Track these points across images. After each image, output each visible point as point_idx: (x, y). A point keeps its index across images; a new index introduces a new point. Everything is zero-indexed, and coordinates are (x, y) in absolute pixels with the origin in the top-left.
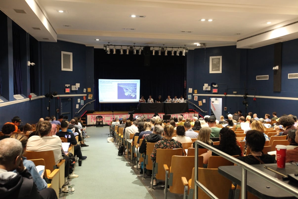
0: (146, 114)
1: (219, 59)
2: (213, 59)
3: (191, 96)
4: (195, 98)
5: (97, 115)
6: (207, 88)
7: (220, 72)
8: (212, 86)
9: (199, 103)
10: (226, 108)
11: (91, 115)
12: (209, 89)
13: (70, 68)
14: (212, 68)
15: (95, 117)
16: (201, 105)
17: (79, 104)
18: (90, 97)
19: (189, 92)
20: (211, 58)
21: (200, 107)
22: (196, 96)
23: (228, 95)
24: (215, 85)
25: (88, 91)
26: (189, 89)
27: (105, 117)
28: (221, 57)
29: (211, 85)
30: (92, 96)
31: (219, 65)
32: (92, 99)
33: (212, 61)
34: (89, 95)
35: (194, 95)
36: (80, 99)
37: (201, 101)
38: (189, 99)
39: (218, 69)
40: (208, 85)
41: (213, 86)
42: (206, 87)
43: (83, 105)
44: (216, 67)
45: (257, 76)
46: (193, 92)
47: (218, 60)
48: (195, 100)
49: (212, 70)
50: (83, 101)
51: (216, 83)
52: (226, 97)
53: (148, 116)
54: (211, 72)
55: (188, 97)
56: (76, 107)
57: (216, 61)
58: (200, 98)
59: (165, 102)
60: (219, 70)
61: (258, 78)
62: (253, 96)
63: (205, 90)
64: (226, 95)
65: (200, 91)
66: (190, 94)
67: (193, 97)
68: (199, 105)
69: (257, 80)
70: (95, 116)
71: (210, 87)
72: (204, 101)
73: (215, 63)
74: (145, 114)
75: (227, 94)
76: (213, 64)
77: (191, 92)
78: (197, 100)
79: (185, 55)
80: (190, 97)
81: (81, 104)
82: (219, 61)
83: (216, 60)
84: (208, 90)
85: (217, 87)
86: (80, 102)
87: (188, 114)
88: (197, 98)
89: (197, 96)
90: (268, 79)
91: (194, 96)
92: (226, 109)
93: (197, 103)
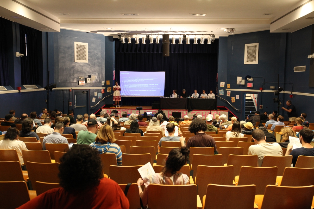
0: (167, 110)
1: (256, 46)
2: (248, 47)
3: (223, 91)
4: (228, 93)
5: (113, 110)
6: (240, 82)
7: (256, 62)
8: (246, 80)
9: (232, 100)
10: (261, 106)
11: (106, 110)
12: (243, 83)
13: (85, 60)
14: (248, 58)
15: (110, 112)
16: (234, 101)
17: (96, 97)
18: (109, 90)
19: (221, 86)
20: (246, 46)
21: (233, 104)
22: (229, 90)
23: (265, 91)
24: (250, 78)
25: (107, 84)
26: (221, 83)
27: (121, 112)
28: (257, 44)
29: (245, 78)
30: (111, 89)
31: (255, 54)
32: (110, 92)
33: (248, 50)
34: (108, 88)
35: (226, 89)
36: (97, 92)
37: (234, 97)
38: (220, 94)
39: (254, 58)
40: (242, 78)
41: (248, 80)
42: (240, 80)
43: (101, 98)
44: (251, 56)
45: (295, 67)
46: (226, 87)
47: (254, 48)
48: (227, 96)
49: (247, 61)
50: (101, 95)
51: (251, 76)
52: (262, 93)
53: (169, 112)
54: (246, 62)
55: (220, 92)
56: (93, 100)
57: (252, 49)
58: (233, 94)
59: (189, 97)
60: (255, 60)
61: (296, 69)
62: (290, 93)
63: (239, 84)
64: (261, 91)
65: (234, 85)
66: (222, 88)
67: (225, 92)
68: (232, 102)
69: (294, 72)
70: (111, 110)
71: (244, 81)
72: (238, 97)
73: (251, 51)
74: (165, 110)
75: (263, 89)
76: (248, 53)
77: (224, 87)
78: (230, 96)
79: (211, 43)
80: (221, 92)
81: (99, 98)
82: (256, 50)
83: (252, 47)
84: (241, 84)
85: (253, 80)
86: (97, 95)
87: (215, 112)
88: (230, 94)
89: (230, 92)
90: (305, 71)
91: (227, 91)
92: (261, 108)
93: (229, 99)
